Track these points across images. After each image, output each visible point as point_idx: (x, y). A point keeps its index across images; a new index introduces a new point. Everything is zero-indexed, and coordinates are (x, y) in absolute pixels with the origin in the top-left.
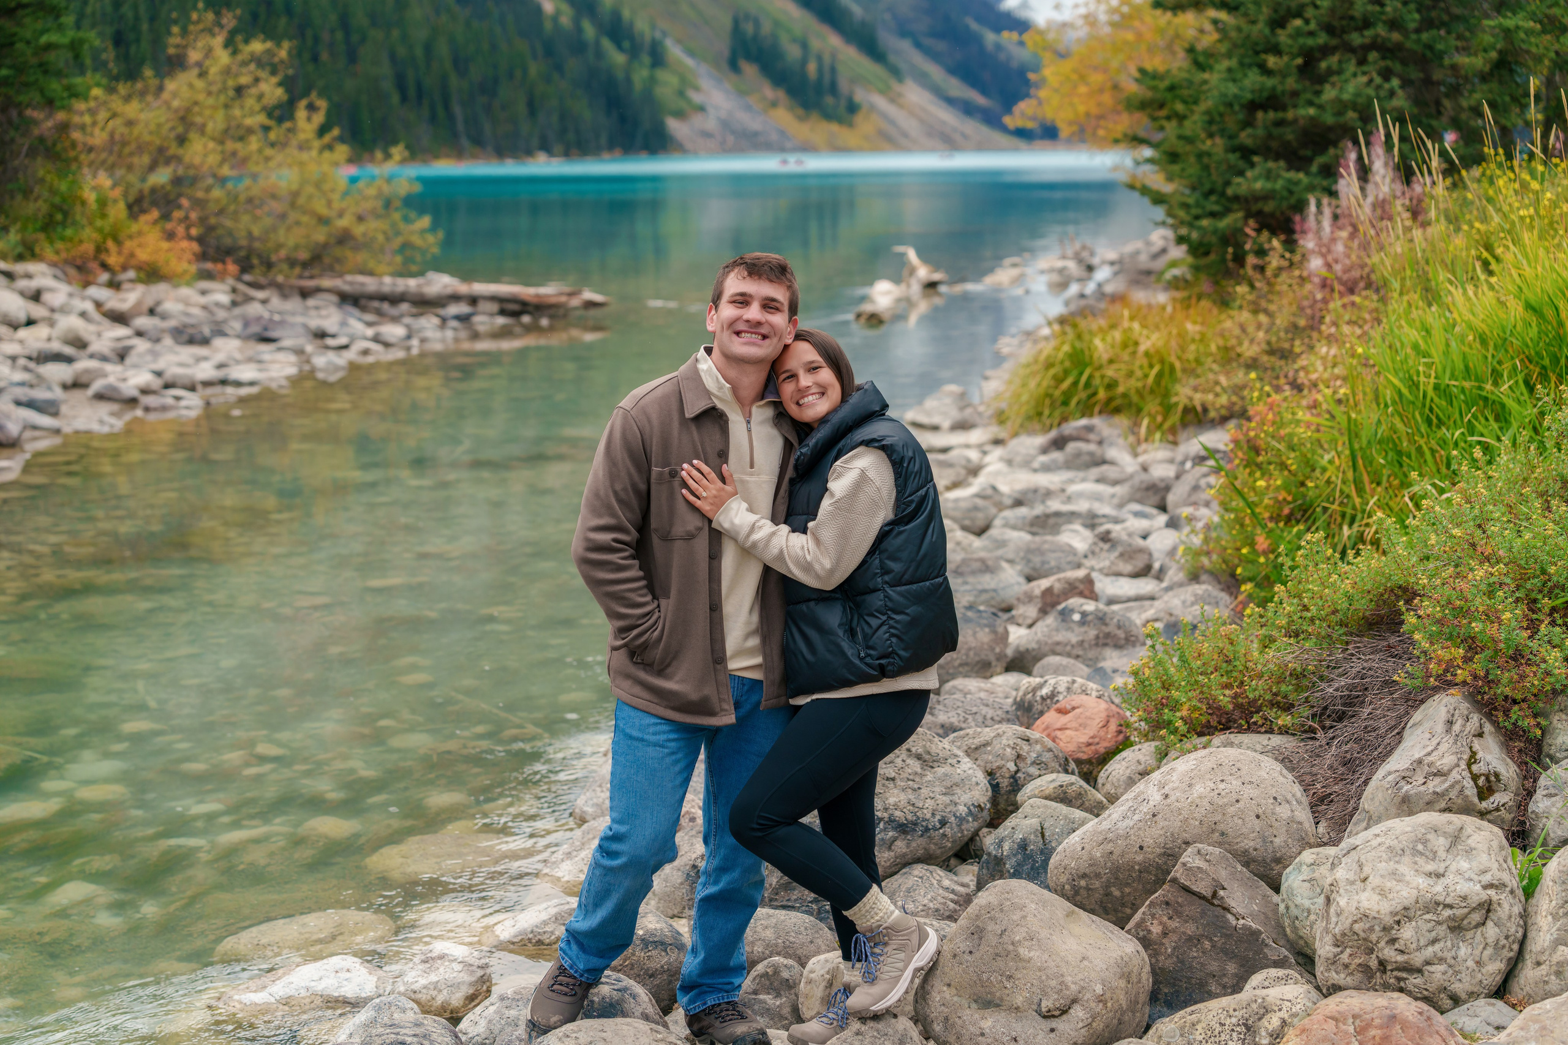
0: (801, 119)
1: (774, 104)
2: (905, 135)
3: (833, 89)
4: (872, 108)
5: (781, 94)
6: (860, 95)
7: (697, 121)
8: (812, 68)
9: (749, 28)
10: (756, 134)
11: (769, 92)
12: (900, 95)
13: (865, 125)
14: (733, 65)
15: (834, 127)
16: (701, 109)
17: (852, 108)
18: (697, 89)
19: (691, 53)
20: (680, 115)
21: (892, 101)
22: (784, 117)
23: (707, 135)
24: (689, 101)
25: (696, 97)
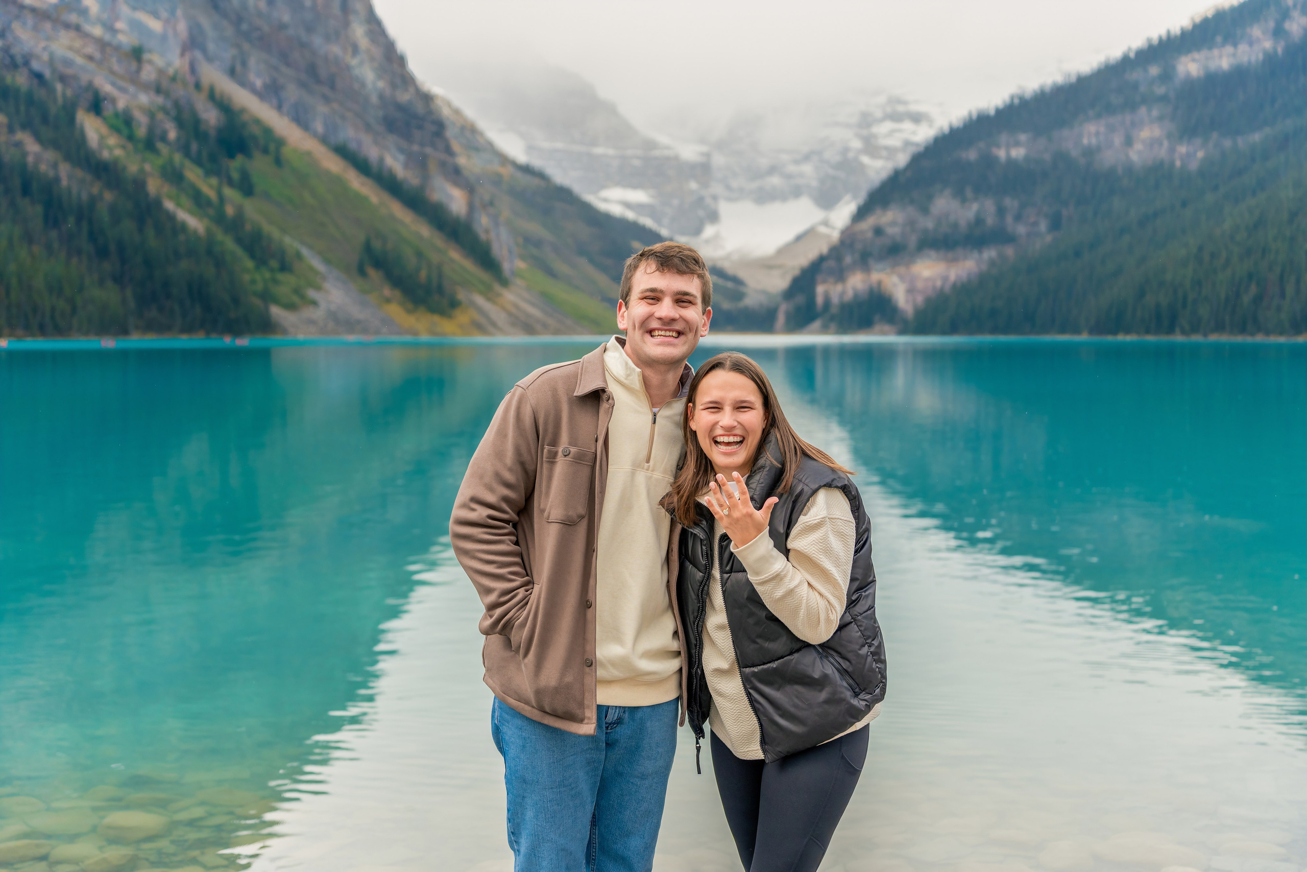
0: (409, 312)
1: (388, 301)
2: (494, 324)
3: (440, 290)
4: (473, 304)
5: (397, 293)
6: (461, 295)
7: (308, 313)
8: (423, 274)
9: (377, 245)
10: (359, 322)
11: (387, 291)
12: (499, 295)
13: (462, 317)
14: (362, 272)
15: (436, 318)
16: (314, 303)
17: (454, 304)
18: (318, 288)
19: (327, 261)
20: (291, 307)
21: (489, 299)
22: (395, 311)
23: (311, 322)
24: (303, 297)
25: (312, 293)
